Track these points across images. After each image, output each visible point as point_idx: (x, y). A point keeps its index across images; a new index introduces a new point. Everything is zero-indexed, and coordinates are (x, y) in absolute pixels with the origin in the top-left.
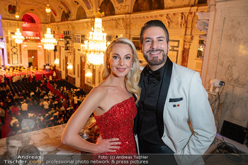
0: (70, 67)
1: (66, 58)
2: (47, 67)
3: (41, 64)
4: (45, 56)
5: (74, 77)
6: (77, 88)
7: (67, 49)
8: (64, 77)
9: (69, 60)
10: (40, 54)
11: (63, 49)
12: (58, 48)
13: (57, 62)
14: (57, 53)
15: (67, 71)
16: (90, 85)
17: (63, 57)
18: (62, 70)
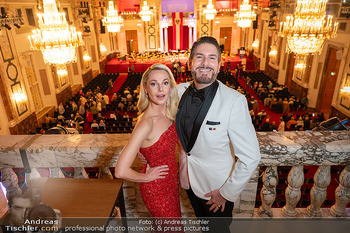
0: (273, 53)
1: (270, 38)
2: (242, 52)
3: (235, 47)
4: (241, 36)
5: (277, 68)
6: (279, 86)
7: (272, 24)
8: (262, 67)
9: (273, 42)
10: (235, 33)
11: (266, 24)
12: (259, 24)
13: (255, 45)
14: (258, 31)
15: (268, 58)
16: (299, 82)
17: (265, 38)
18: (261, 56)
